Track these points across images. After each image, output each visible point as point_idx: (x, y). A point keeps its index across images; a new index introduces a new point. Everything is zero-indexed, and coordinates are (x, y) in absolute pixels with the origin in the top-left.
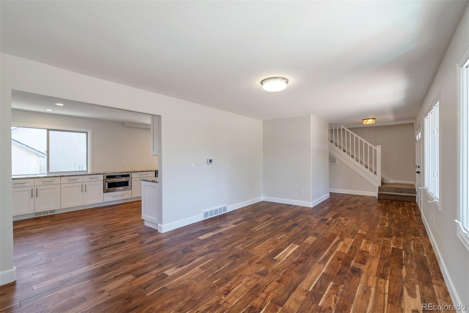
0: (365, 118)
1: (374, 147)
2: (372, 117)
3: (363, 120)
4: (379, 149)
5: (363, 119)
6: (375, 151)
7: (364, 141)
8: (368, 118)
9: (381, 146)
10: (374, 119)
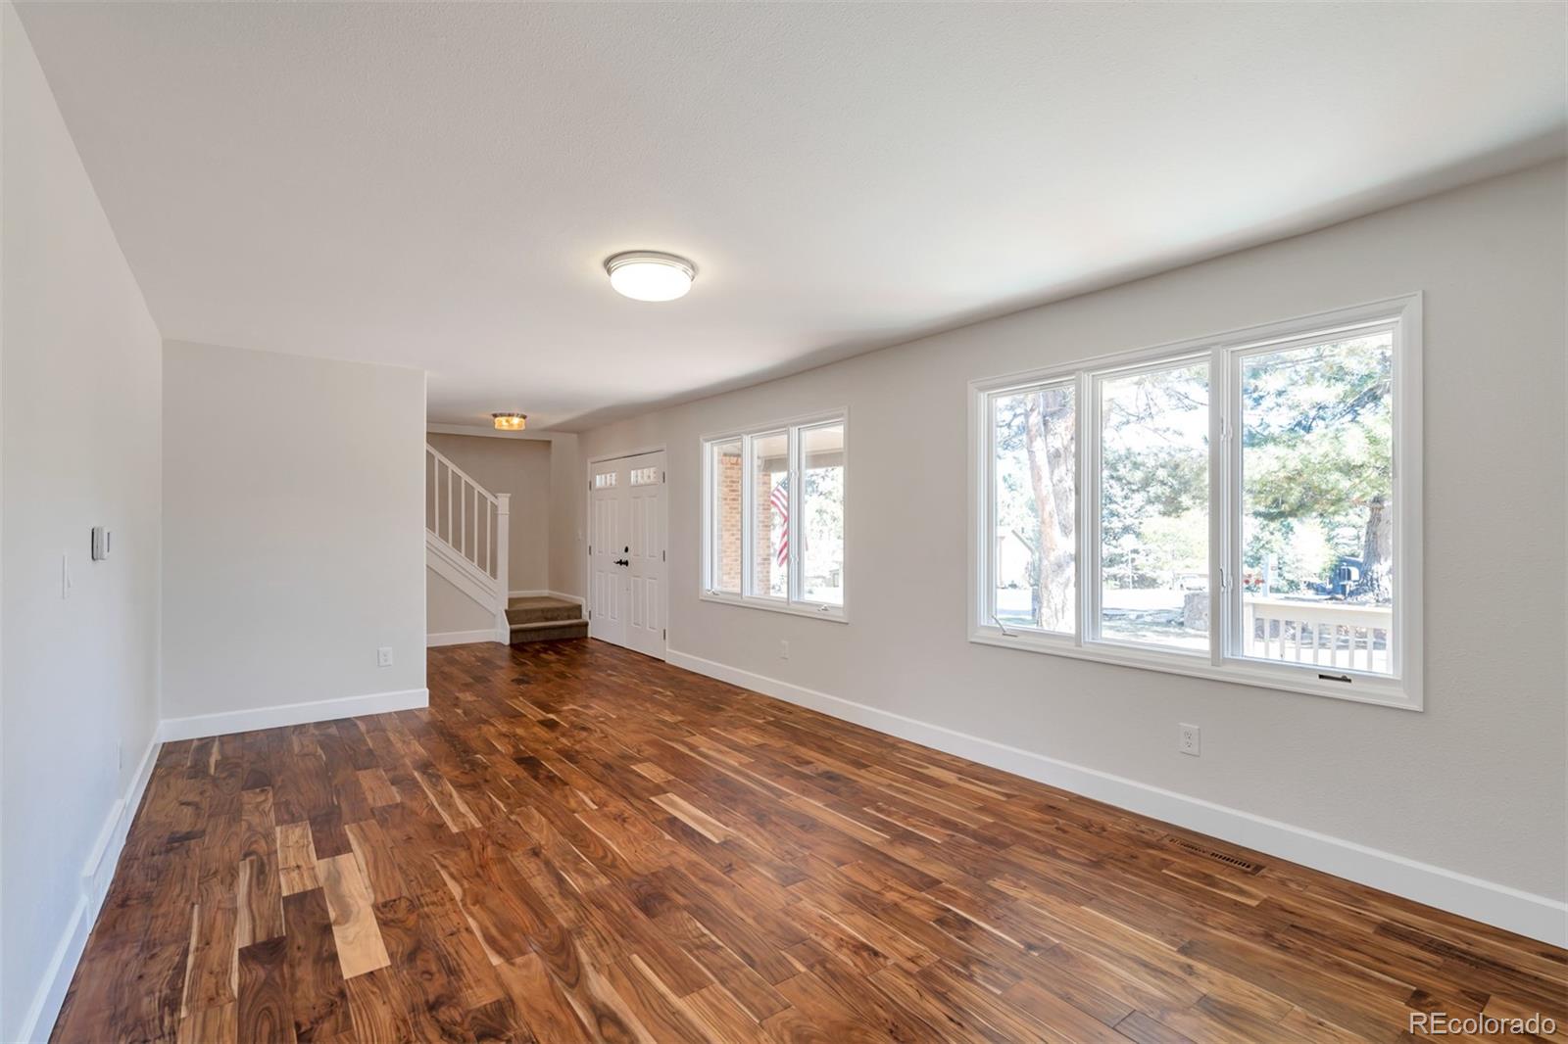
0: (500, 412)
1: (490, 498)
2: (520, 413)
3: (495, 416)
4: (503, 502)
5: (494, 412)
6: (494, 507)
7: (465, 477)
8: (511, 412)
9: (509, 495)
10: (524, 417)
